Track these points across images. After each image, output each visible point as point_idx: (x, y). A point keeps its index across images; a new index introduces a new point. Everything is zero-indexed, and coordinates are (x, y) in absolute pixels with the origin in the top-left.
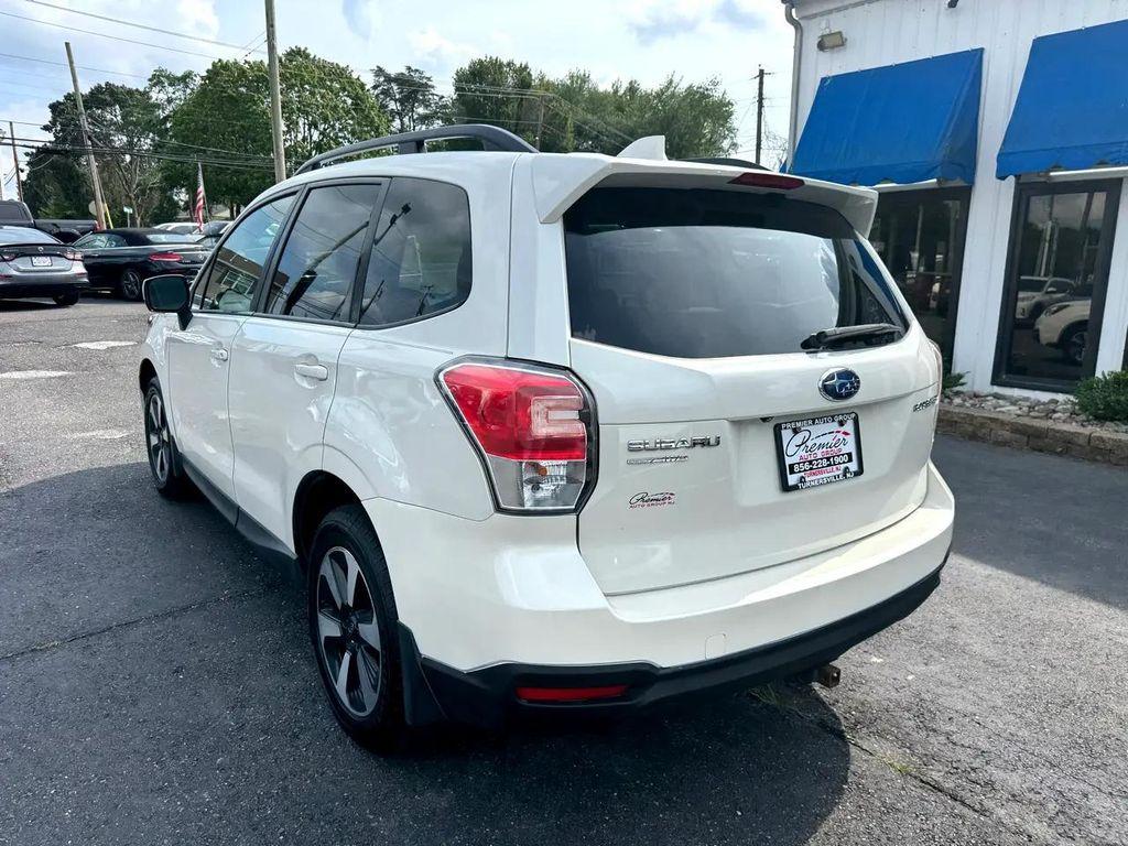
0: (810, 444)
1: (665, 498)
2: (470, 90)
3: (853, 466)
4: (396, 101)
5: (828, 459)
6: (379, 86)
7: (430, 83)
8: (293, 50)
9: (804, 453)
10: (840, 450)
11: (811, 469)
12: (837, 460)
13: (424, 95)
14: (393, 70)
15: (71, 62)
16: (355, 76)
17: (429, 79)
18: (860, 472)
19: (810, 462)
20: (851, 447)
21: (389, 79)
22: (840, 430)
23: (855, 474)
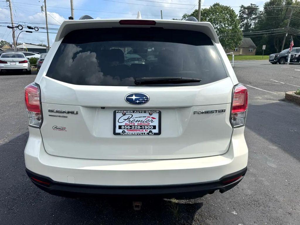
0: (131, 120)
1: (63, 129)
2: (269, 8)
3: (156, 131)
4: (246, 14)
5: (141, 126)
6: (241, 11)
7: (258, 8)
8: (215, 4)
9: (128, 123)
10: (149, 124)
11: (130, 129)
12: (146, 127)
13: (255, 12)
14: (246, 5)
15: (162, 15)
16: (231, 9)
17: (257, 7)
18: (159, 133)
19: (131, 126)
20: (156, 123)
21: (245, 8)
22: (149, 116)
23: (155, 134)
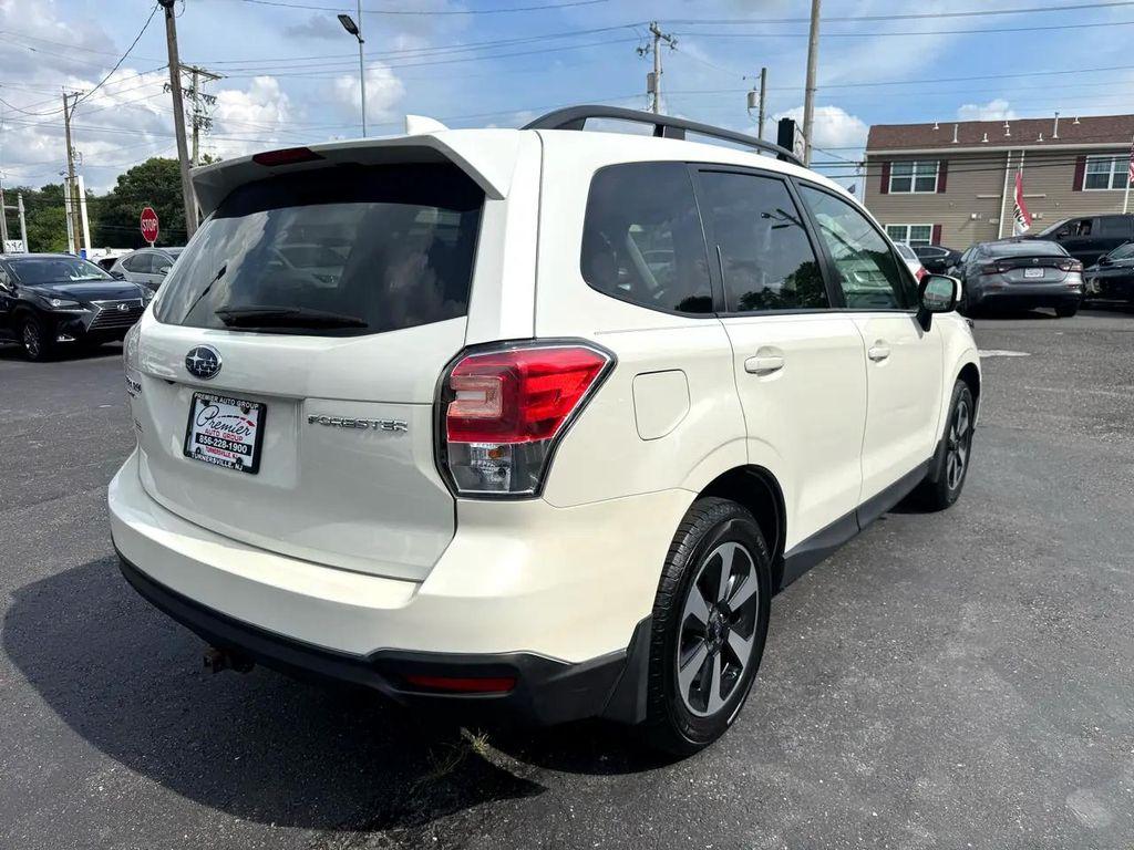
0: (216, 420)
3: (251, 461)
5: (228, 442)
9: (210, 427)
10: (241, 438)
11: (212, 445)
12: (236, 447)
18: (254, 469)
19: (213, 438)
20: (250, 440)
22: (243, 416)
23: (246, 469)
